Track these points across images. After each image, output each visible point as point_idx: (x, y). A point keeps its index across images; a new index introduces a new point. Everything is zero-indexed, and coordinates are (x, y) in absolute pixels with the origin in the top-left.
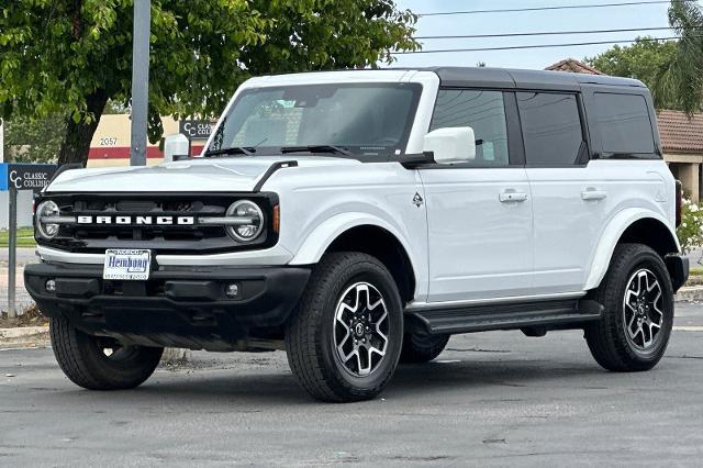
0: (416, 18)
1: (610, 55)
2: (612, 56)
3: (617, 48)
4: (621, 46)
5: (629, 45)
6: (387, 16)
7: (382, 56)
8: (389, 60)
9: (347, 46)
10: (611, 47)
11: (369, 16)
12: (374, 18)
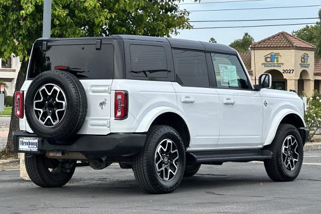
0: (188, 13)
1: (304, 30)
2: (305, 30)
3: (308, 27)
4: (309, 25)
5: (313, 25)
6: (175, 12)
7: (173, 31)
8: (176, 33)
9: (153, 26)
10: (305, 26)
11: (166, 12)
12: (169, 13)
